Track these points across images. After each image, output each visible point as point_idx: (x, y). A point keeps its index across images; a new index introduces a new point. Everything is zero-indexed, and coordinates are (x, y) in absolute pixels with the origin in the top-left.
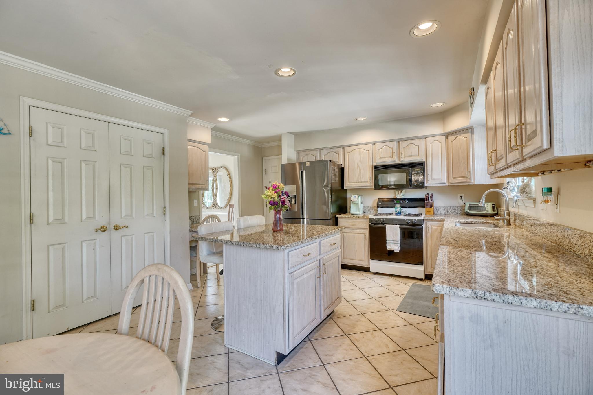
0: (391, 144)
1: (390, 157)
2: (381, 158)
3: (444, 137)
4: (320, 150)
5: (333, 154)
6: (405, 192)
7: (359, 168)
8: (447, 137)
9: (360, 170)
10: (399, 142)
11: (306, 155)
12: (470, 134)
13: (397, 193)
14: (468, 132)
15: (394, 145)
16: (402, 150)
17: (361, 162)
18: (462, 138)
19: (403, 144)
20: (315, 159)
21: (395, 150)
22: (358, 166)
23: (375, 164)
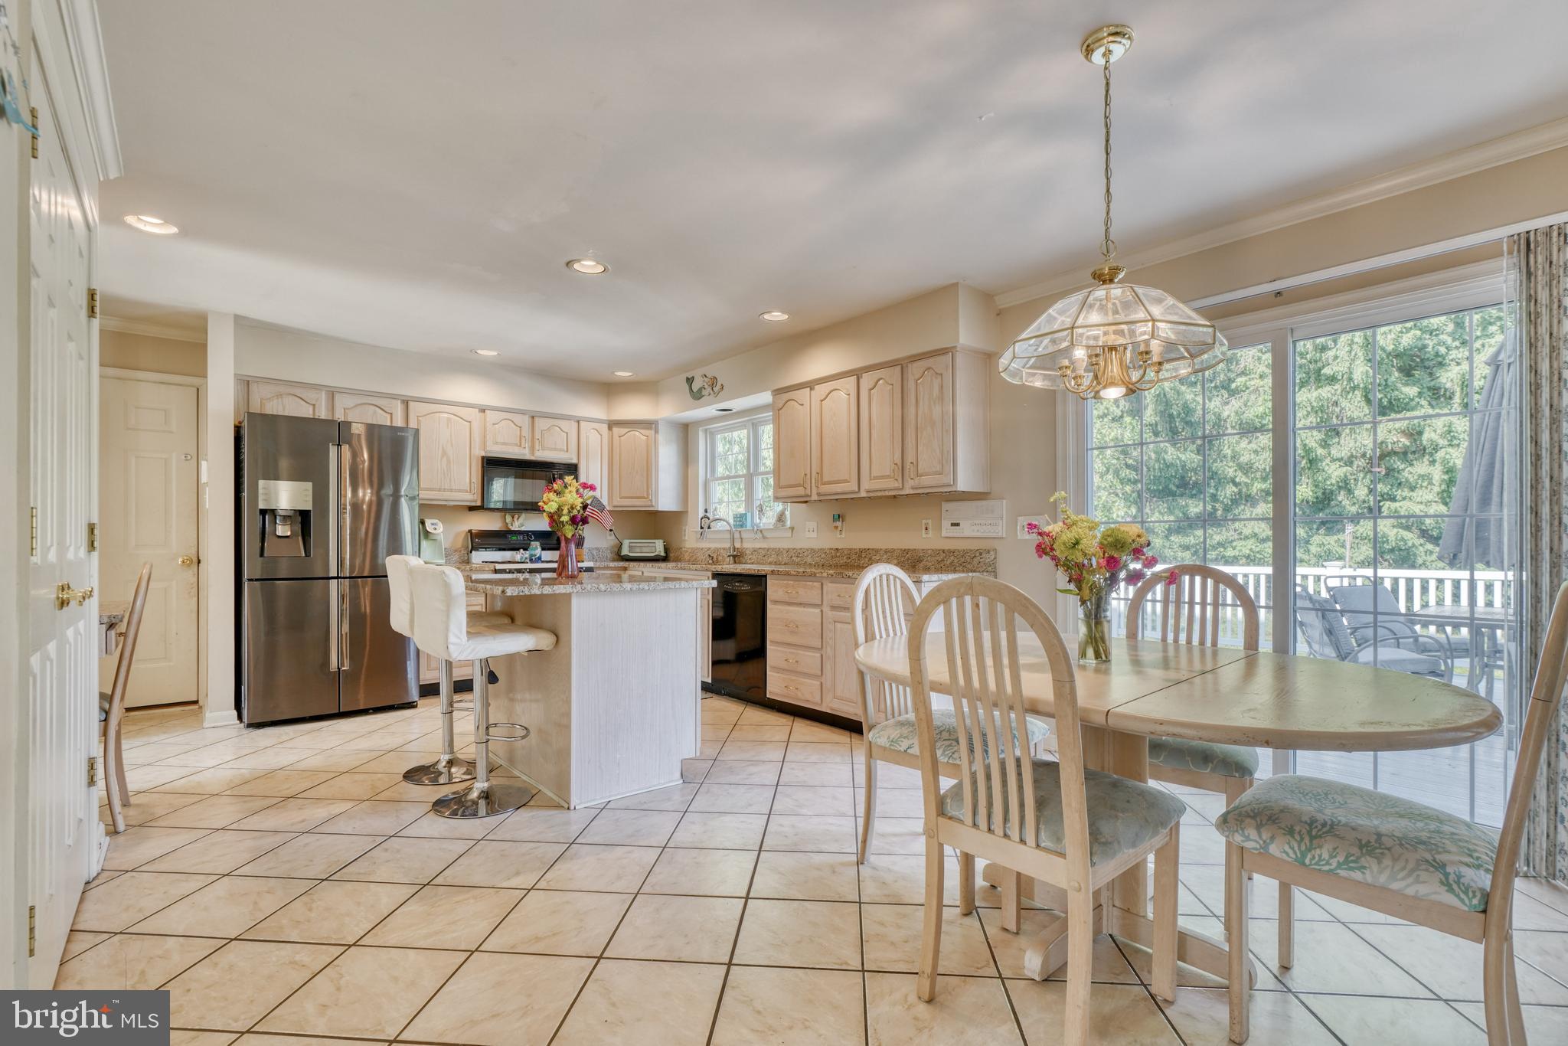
0: (517, 418)
1: (516, 445)
2: (497, 443)
3: (605, 426)
4: (332, 394)
5: (375, 412)
6: (525, 519)
7: (445, 459)
8: (610, 428)
9: (449, 461)
10: (533, 417)
11: (280, 396)
12: (653, 432)
13: (509, 519)
14: (651, 429)
15: (525, 421)
16: (538, 435)
17: (452, 446)
18: (639, 435)
19: (541, 424)
20: (311, 412)
21: (526, 432)
22: (444, 453)
23: (483, 454)
